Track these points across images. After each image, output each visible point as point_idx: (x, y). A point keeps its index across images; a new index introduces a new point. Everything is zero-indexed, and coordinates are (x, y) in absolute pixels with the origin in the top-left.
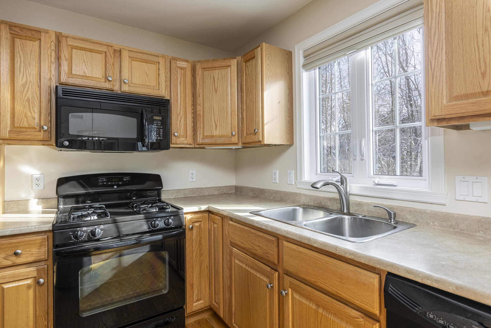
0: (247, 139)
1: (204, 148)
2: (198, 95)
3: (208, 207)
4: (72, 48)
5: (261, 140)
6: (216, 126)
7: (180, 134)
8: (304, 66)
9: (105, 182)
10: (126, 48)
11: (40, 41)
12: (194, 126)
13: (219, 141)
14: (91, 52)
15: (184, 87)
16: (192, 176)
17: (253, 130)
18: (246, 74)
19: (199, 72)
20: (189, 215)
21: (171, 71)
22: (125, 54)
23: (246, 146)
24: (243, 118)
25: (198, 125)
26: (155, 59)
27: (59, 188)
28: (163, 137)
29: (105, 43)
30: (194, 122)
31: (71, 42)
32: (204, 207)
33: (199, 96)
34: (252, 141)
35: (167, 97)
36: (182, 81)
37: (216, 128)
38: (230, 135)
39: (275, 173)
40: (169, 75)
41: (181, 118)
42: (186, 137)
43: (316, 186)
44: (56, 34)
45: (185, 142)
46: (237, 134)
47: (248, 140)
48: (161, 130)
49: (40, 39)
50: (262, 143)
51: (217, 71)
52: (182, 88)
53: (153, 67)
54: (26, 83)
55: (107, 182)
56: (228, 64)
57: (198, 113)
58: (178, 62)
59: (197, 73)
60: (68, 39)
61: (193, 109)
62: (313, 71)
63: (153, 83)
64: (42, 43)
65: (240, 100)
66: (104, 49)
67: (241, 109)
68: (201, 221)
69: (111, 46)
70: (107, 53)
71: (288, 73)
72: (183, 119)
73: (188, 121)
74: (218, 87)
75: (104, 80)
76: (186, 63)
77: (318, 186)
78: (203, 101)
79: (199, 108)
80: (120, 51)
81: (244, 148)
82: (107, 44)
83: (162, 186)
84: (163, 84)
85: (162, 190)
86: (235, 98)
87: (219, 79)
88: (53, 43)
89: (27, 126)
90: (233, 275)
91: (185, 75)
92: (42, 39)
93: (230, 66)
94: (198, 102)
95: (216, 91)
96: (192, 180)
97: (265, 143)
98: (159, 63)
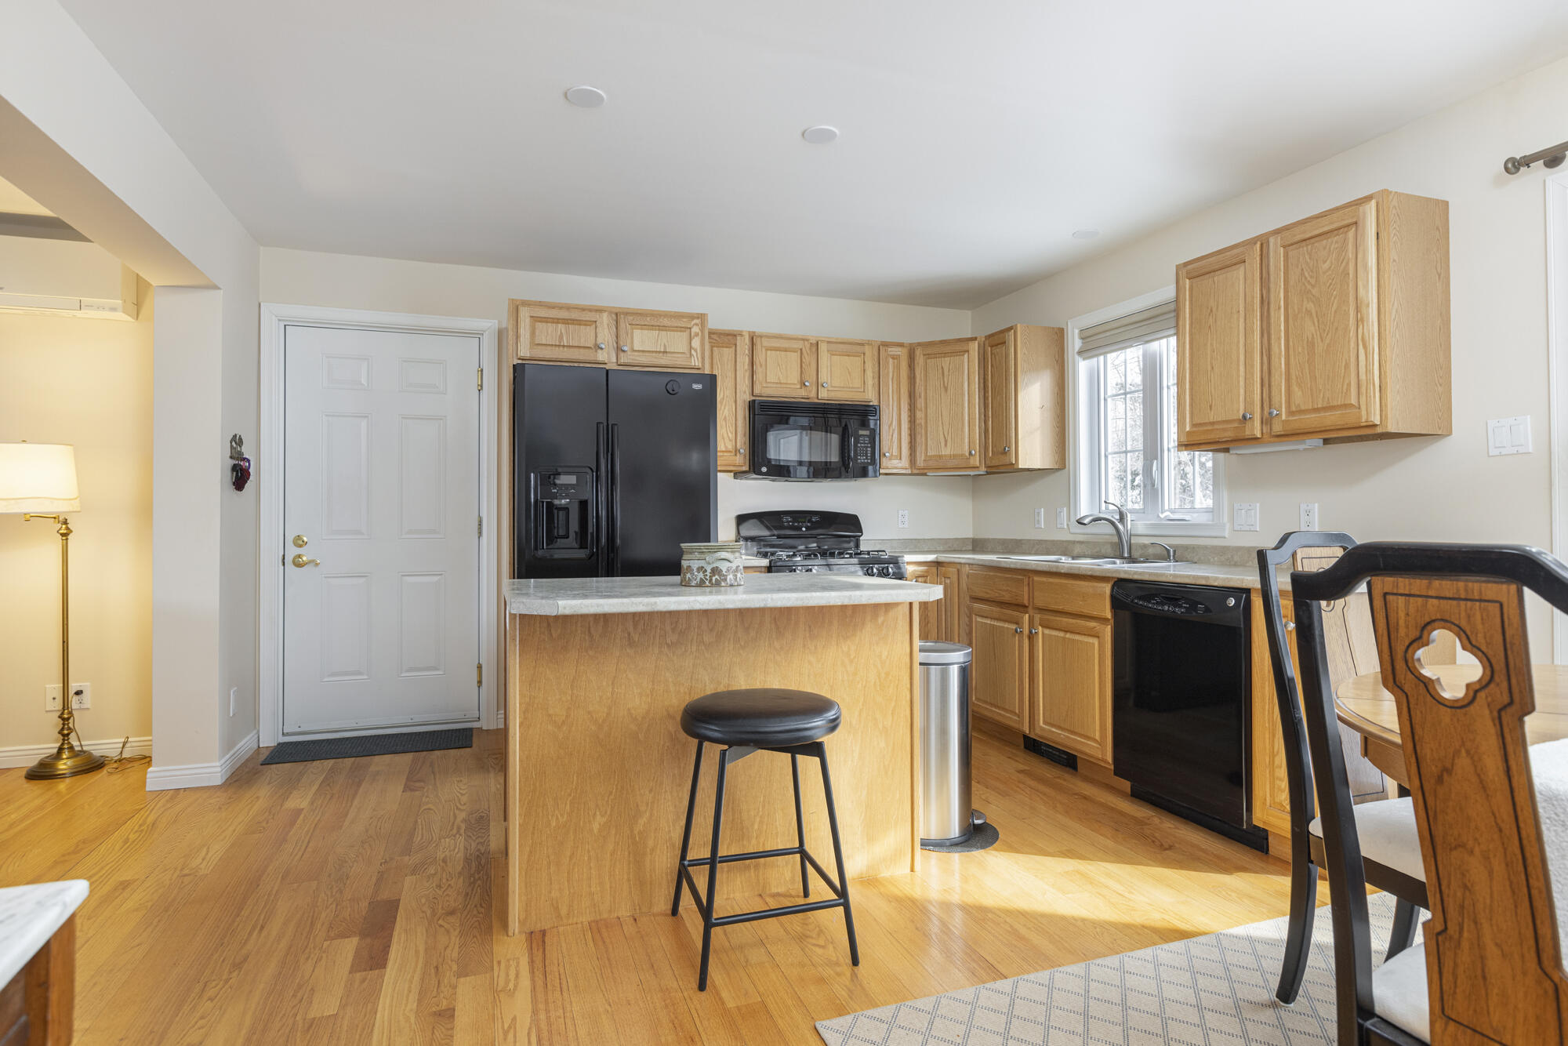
0: (993, 461)
1: (925, 474)
2: (917, 395)
3: (937, 558)
4: (767, 350)
5: (1014, 462)
6: (946, 441)
7: (892, 455)
8: (1080, 353)
9: (790, 522)
10: (823, 339)
11: (736, 347)
12: (911, 442)
13: (949, 465)
14: (786, 351)
15: (897, 385)
16: (903, 520)
17: (1003, 448)
18: (992, 366)
19: (920, 360)
20: (911, 566)
21: (879, 363)
22: (823, 347)
23: (992, 470)
24: (988, 430)
25: (918, 440)
26: (859, 349)
27: (741, 528)
28: (871, 460)
29: (800, 337)
30: (911, 435)
31: (766, 343)
32: (931, 557)
33: (920, 397)
34: (1001, 464)
35: (875, 403)
36: (895, 376)
37: (946, 445)
38: (967, 454)
39: (1039, 513)
40: (877, 369)
41: (894, 430)
42: (900, 459)
43: (1082, 521)
44: (749, 336)
45: (900, 465)
46: (978, 454)
47: (995, 462)
48: (869, 449)
49: (736, 345)
50: (1015, 467)
51: (947, 359)
52: (895, 386)
53: (858, 360)
54: (723, 398)
55: (793, 522)
56: (965, 348)
57: (917, 422)
58: (890, 349)
59: (916, 362)
60: (763, 339)
61: (910, 416)
62: (1095, 359)
63: (857, 383)
64: (738, 347)
65: (982, 401)
66: (800, 345)
67: (985, 416)
68: (927, 576)
69: (807, 340)
70: (804, 349)
71: (1057, 362)
72: (896, 431)
73: (903, 433)
74: (949, 383)
75: (799, 386)
76: (900, 349)
77: (1086, 521)
78: (926, 403)
79: (919, 415)
80: (818, 343)
81: (988, 473)
82: (804, 337)
83: (862, 532)
84: (870, 382)
85: (861, 538)
86: (975, 399)
87: (951, 371)
88: (746, 347)
89: (724, 449)
90: (974, 638)
91: (898, 368)
92: (738, 344)
93: (968, 351)
94: (918, 406)
95: (946, 389)
96: (902, 526)
97: (1020, 467)
98: (864, 354)
